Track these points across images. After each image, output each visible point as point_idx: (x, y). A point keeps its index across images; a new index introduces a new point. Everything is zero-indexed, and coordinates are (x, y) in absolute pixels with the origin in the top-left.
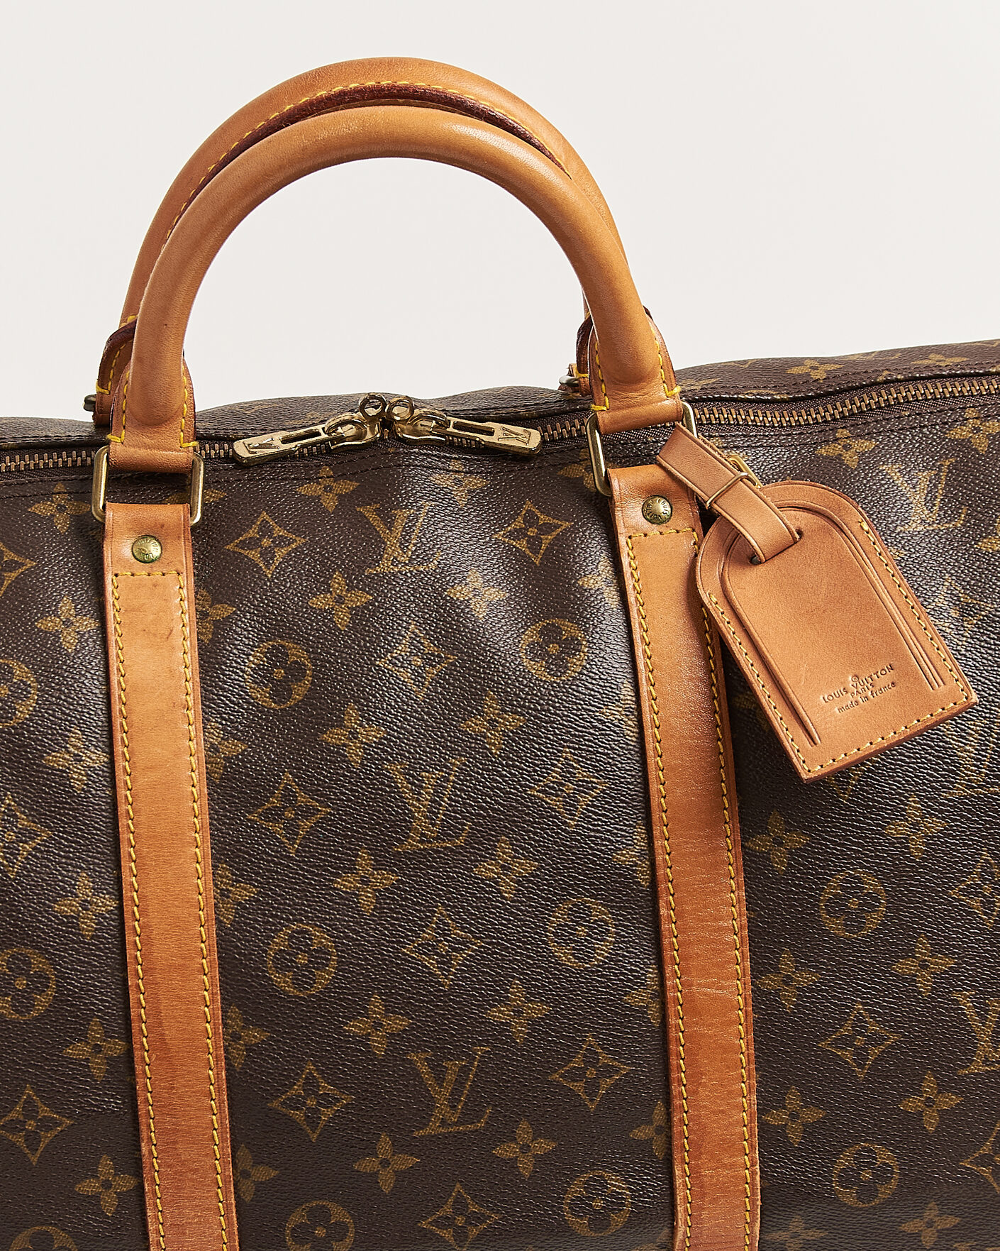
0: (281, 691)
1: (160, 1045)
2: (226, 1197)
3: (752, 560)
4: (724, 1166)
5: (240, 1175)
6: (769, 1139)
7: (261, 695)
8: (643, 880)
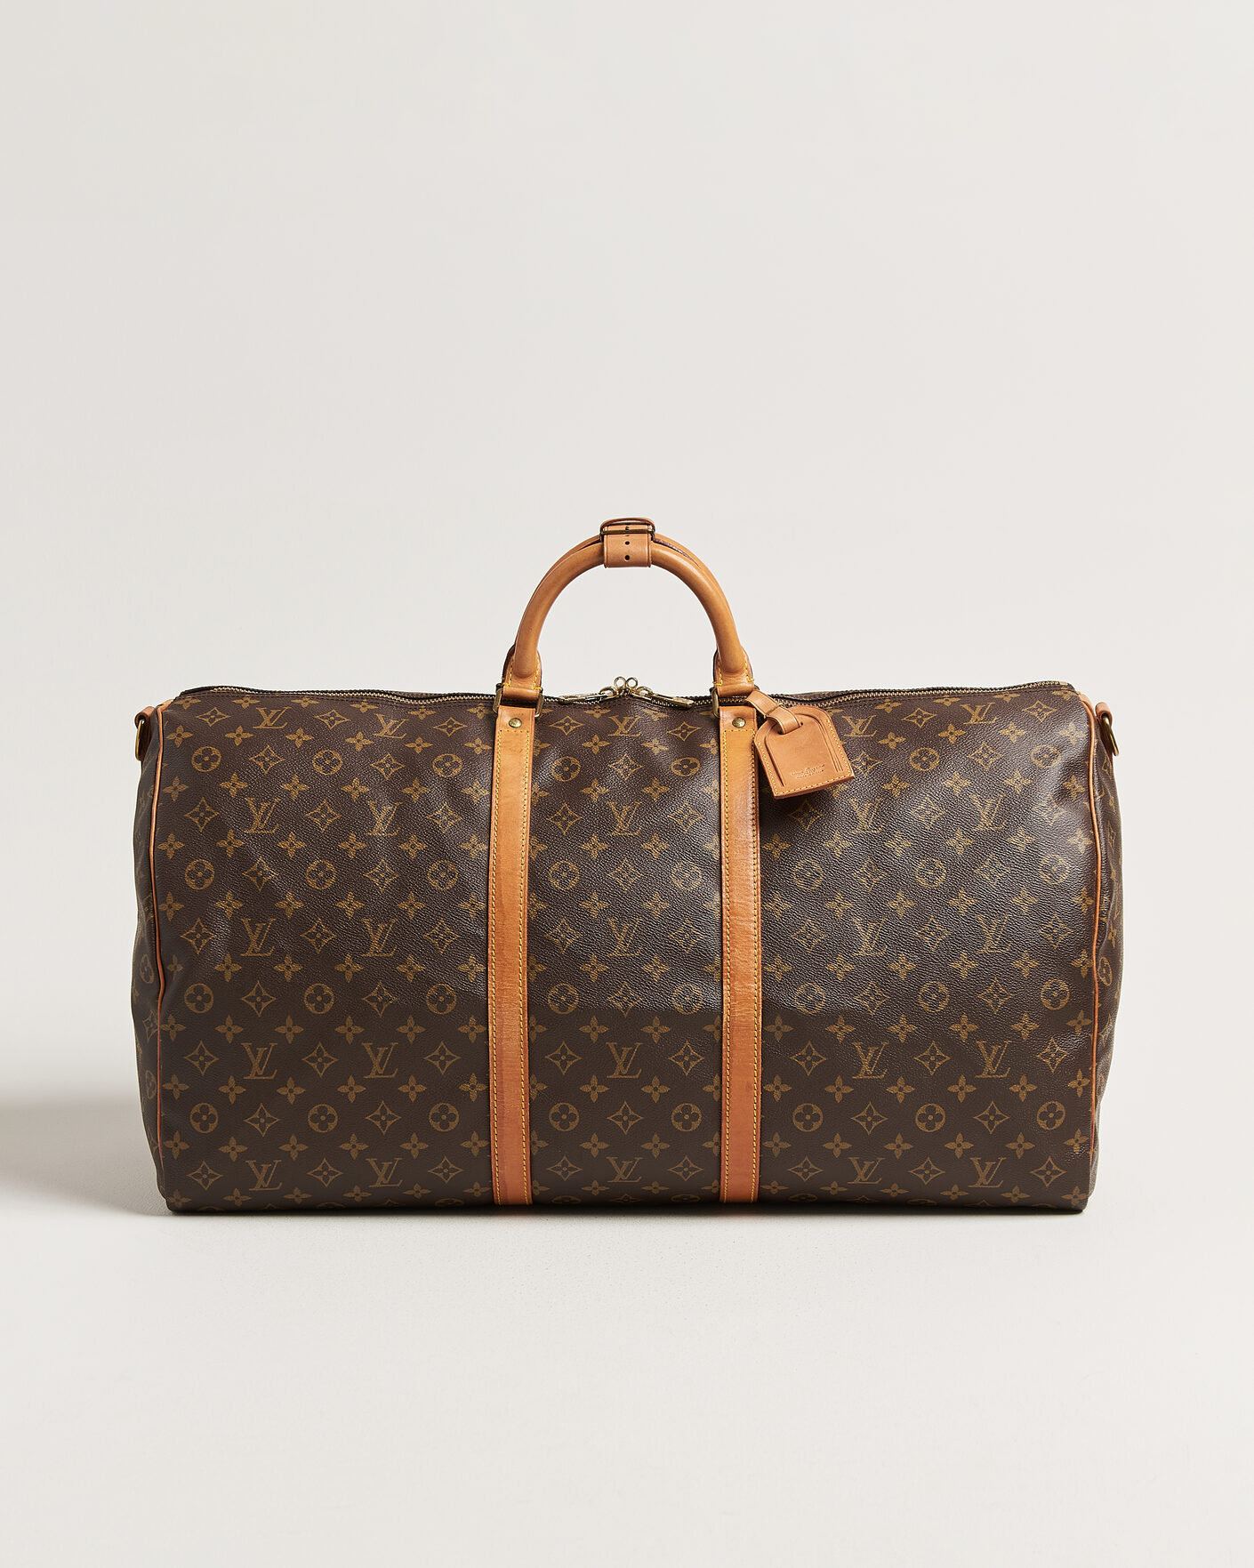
0: (566, 775)
1: (500, 905)
2: (523, 978)
3: (781, 733)
4: (745, 987)
5: (531, 968)
6: (766, 977)
7: (558, 777)
8: (716, 857)
